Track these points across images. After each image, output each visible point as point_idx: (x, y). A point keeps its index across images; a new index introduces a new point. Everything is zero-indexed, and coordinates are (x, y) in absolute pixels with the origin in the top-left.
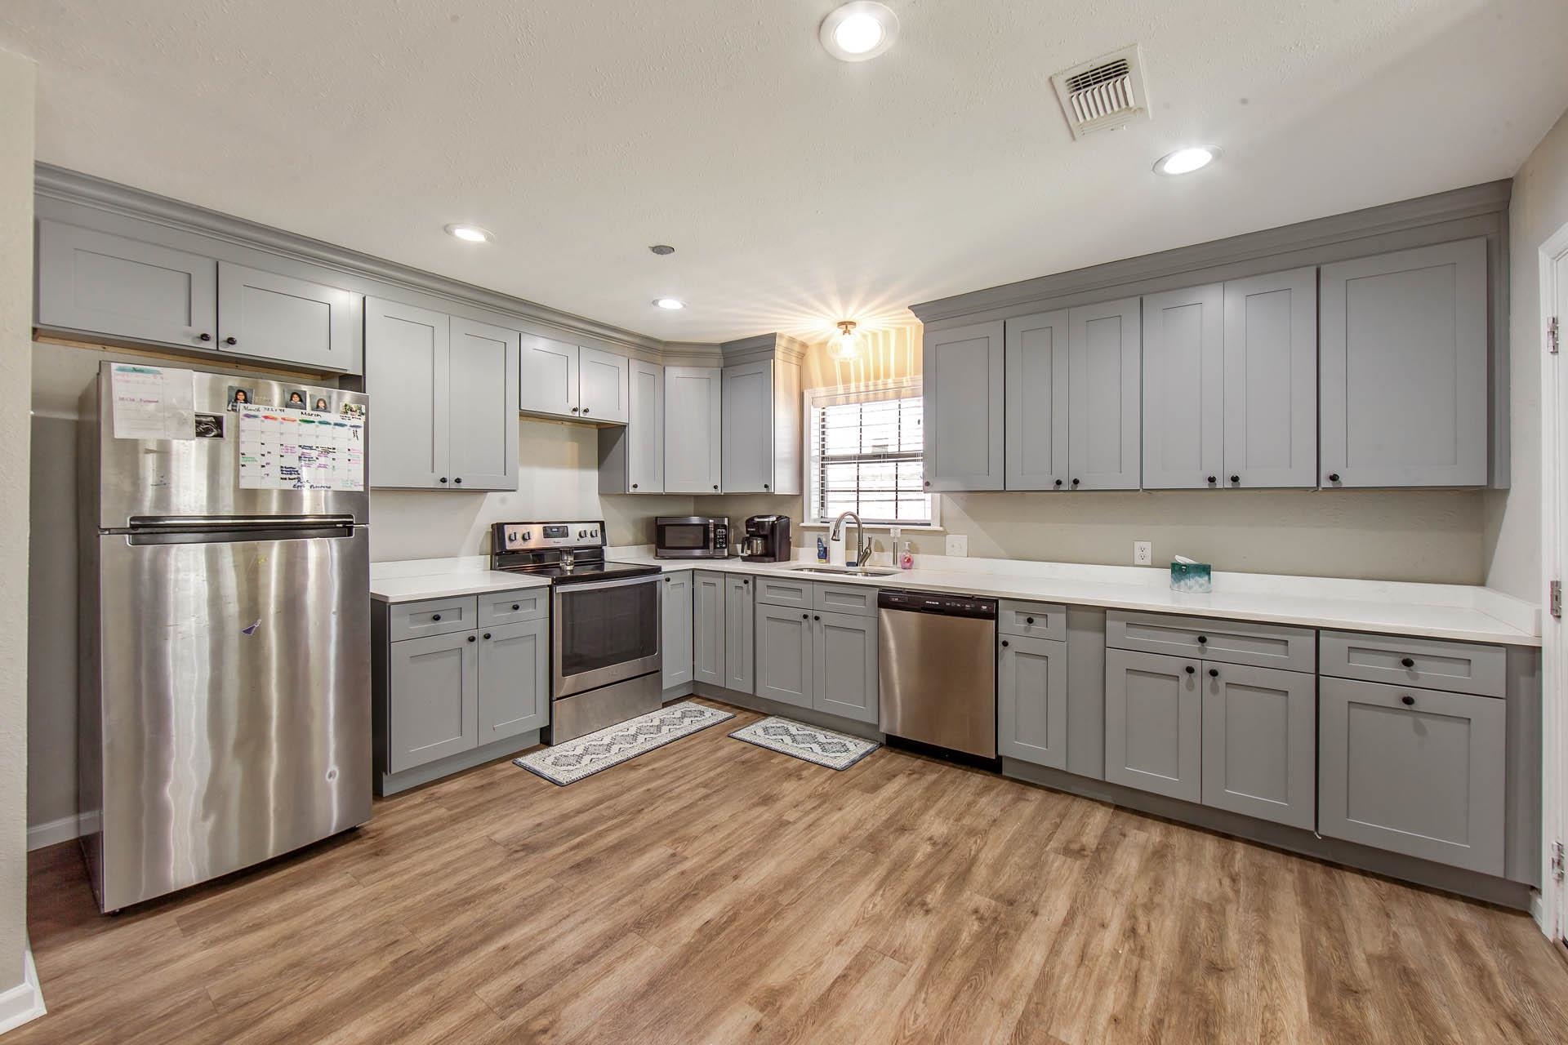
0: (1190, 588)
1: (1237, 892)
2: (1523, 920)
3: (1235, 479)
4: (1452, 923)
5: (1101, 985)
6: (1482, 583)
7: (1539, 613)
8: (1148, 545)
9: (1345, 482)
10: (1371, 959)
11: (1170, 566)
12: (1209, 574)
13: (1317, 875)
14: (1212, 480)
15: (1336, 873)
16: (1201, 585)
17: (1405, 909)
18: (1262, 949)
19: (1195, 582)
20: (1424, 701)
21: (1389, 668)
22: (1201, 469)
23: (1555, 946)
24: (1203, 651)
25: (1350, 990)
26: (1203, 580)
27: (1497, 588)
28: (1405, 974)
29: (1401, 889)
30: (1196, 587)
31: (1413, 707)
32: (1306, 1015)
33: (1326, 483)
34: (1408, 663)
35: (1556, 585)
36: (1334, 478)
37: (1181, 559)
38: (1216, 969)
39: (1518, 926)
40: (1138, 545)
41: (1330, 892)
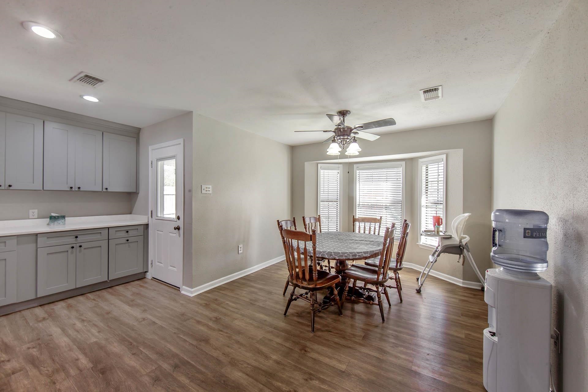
0: (59, 224)
1: (97, 301)
2: (145, 279)
3: (79, 188)
4: (138, 284)
5: (89, 331)
6: (131, 213)
7: (148, 217)
8: (36, 211)
9: (109, 190)
10: (131, 295)
11: (49, 217)
12: (65, 218)
13: (110, 290)
14: (71, 188)
15: (113, 288)
16: (63, 222)
17: (129, 286)
18: (113, 305)
19: (61, 221)
20: (131, 240)
21: (124, 234)
22: (67, 184)
23: (151, 279)
24: (76, 241)
25: (132, 301)
26: (63, 221)
27: (134, 214)
28: (137, 294)
29: (126, 284)
30: (61, 223)
31: (129, 242)
32: (130, 308)
33: (104, 190)
34: (127, 232)
35: (152, 211)
36: (106, 189)
37: (53, 214)
38: (108, 313)
39: (145, 280)
40: (31, 211)
41: (115, 291)
